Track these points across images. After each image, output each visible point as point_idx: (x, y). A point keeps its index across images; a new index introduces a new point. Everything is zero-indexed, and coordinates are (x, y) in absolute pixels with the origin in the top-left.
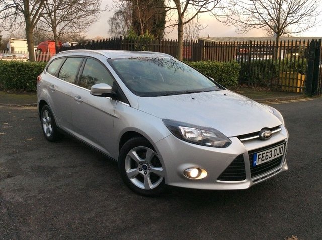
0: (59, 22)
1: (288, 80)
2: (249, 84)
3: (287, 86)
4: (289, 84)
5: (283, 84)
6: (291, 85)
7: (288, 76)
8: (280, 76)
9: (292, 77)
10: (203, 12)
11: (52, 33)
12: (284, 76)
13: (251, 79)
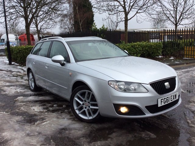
0: (40, 22)
1: (190, 51)
2: (165, 55)
3: (190, 55)
4: (191, 53)
5: (187, 54)
6: (192, 54)
7: (190, 49)
8: (185, 49)
9: (193, 49)
10: (139, 13)
11: (36, 29)
12: (188, 49)
13: (166, 52)
